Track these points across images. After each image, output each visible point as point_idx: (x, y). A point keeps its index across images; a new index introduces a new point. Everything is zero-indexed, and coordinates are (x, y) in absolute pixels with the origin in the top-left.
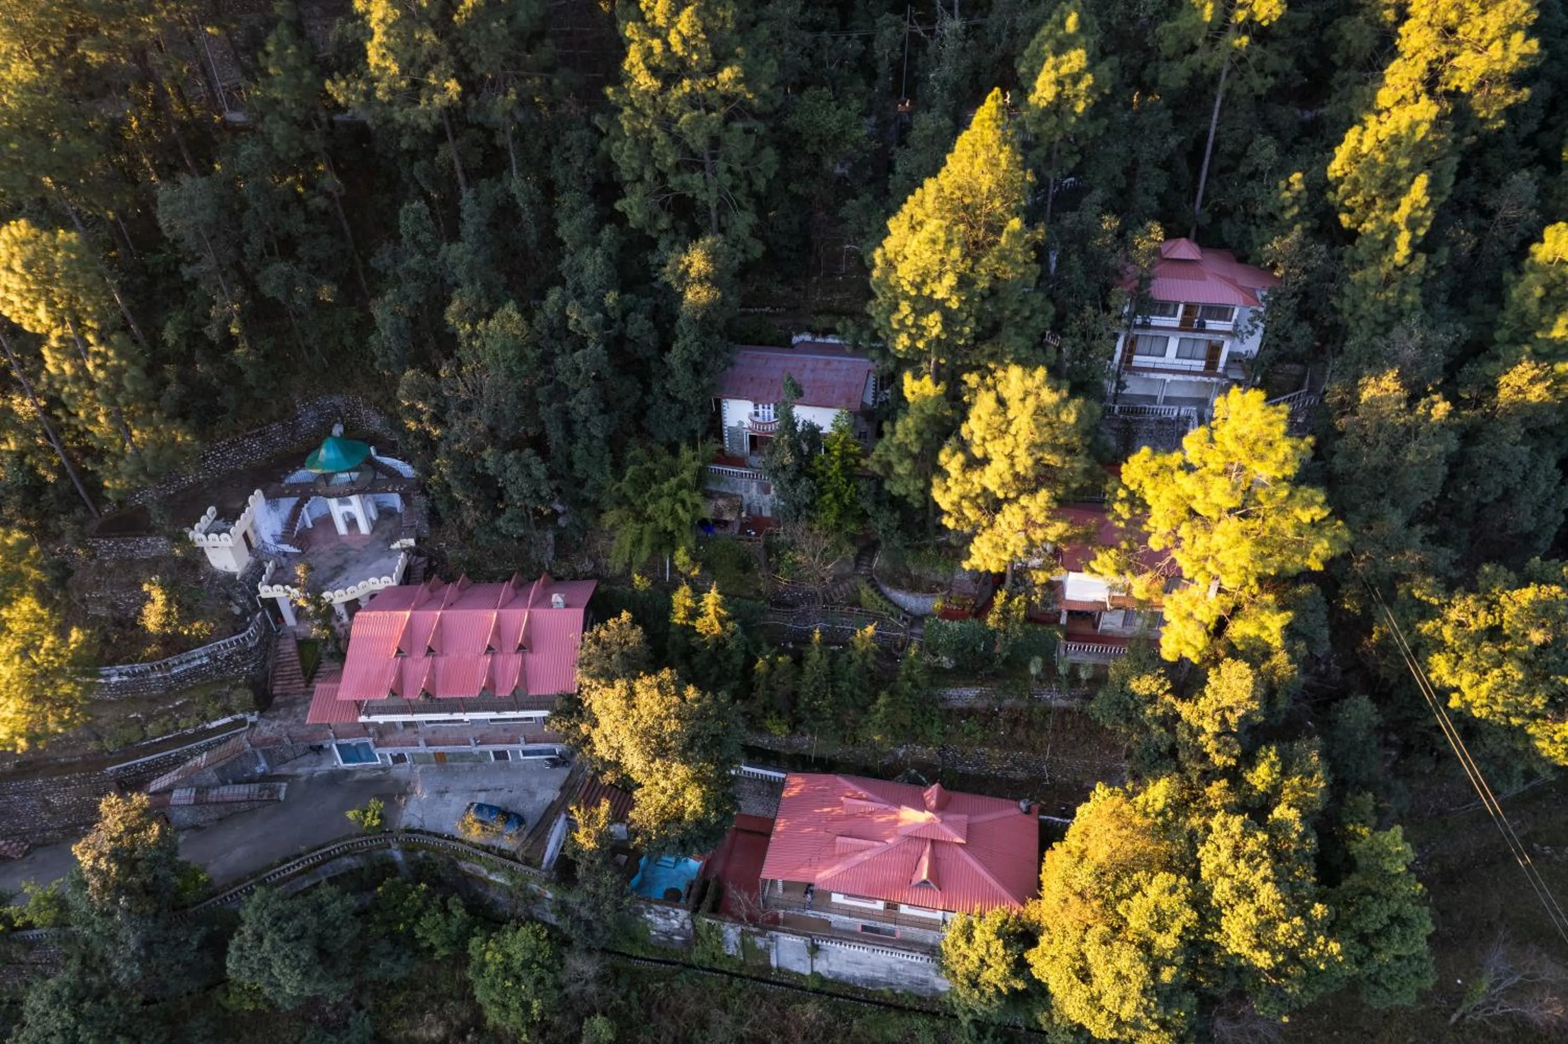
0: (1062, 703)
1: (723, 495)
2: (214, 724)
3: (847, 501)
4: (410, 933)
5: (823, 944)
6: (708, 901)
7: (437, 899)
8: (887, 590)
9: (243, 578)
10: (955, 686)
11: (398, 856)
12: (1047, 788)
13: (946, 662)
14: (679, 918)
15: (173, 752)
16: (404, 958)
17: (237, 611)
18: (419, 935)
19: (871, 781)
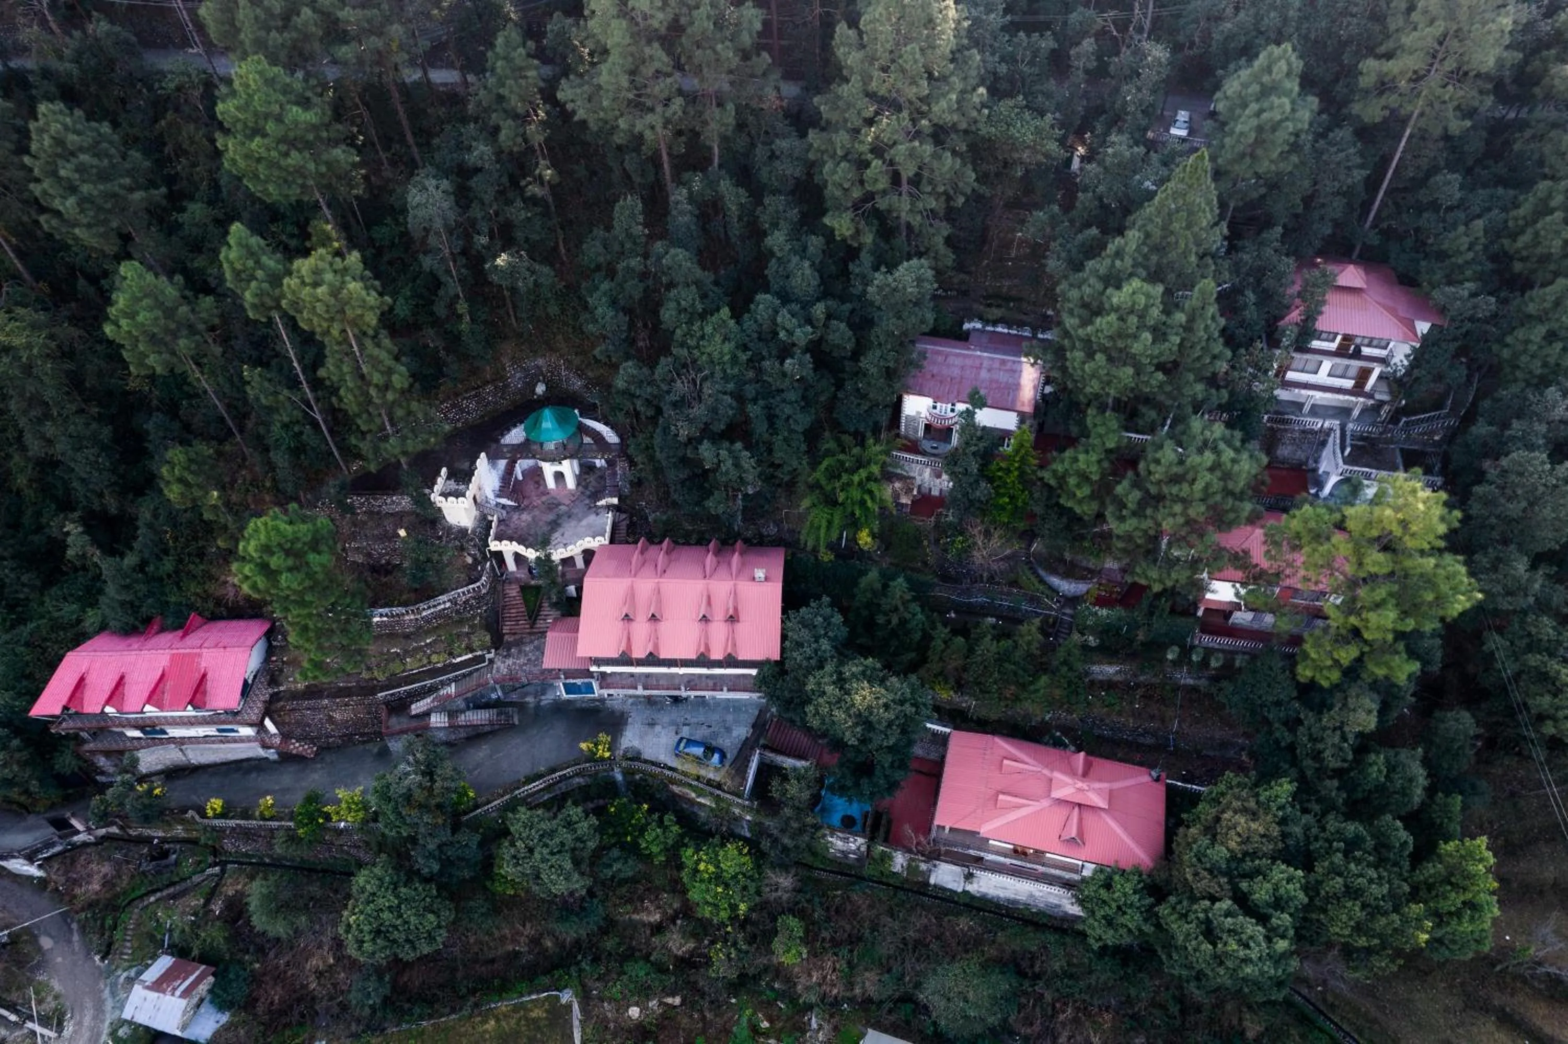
0: (1190, 682)
1: (901, 478)
2: (459, 660)
3: (1020, 504)
4: (635, 845)
5: (977, 873)
6: (882, 830)
7: (656, 816)
8: (1042, 573)
9: (474, 531)
10: (1100, 663)
11: (619, 777)
12: (1171, 753)
13: (1092, 640)
14: (856, 843)
15: (428, 682)
16: (630, 862)
17: (469, 560)
18: (644, 845)
19: (1026, 744)
